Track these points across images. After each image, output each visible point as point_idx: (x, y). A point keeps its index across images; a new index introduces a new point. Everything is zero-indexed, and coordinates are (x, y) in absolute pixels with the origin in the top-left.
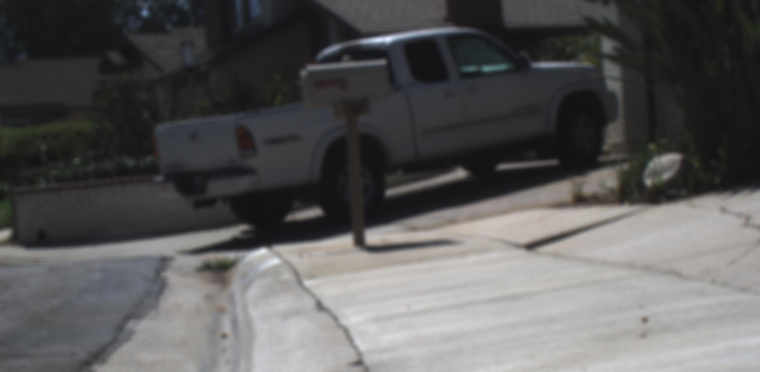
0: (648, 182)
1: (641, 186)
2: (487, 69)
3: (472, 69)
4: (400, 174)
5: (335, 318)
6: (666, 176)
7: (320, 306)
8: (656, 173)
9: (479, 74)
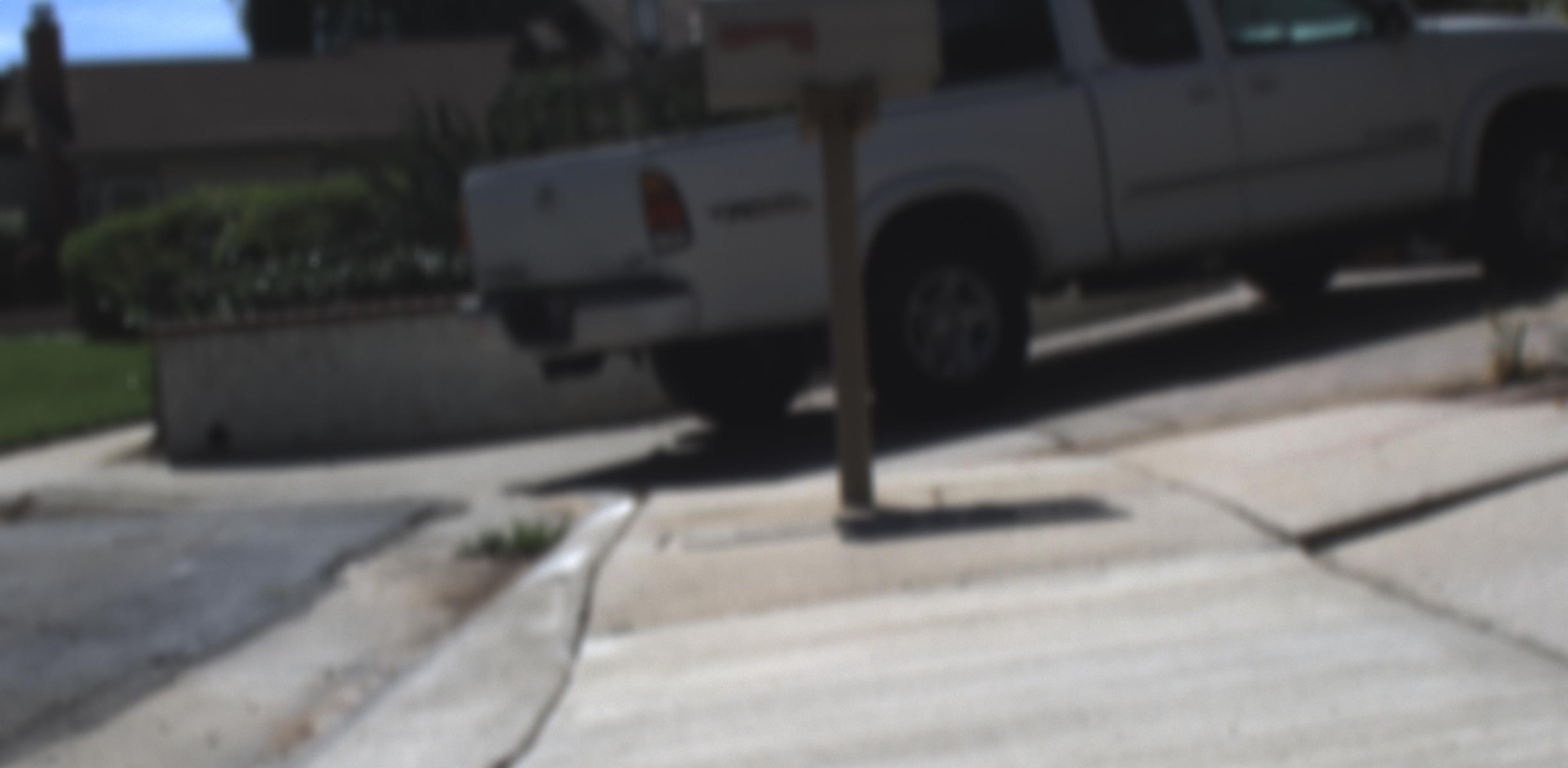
2: (1303, 32)
3: (1269, 33)
4: (1071, 298)
9: (1285, 46)
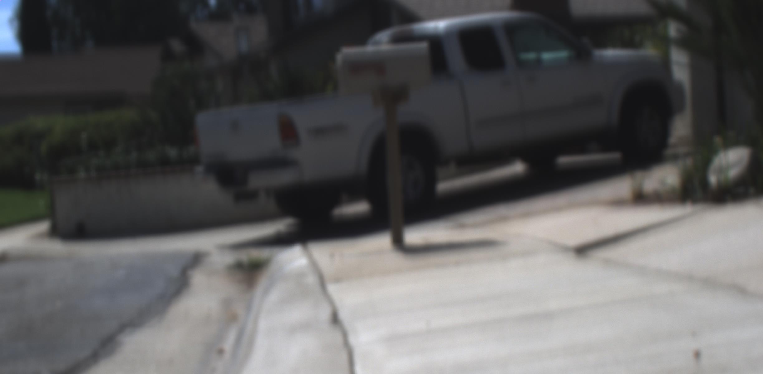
0: (713, 179)
1: (704, 183)
2: (547, 56)
3: (531, 56)
4: (452, 167)
5: (345, 335)
6: (733, 173)
7: (335, 319)
8: (722, 170)
9: (538, 62)
